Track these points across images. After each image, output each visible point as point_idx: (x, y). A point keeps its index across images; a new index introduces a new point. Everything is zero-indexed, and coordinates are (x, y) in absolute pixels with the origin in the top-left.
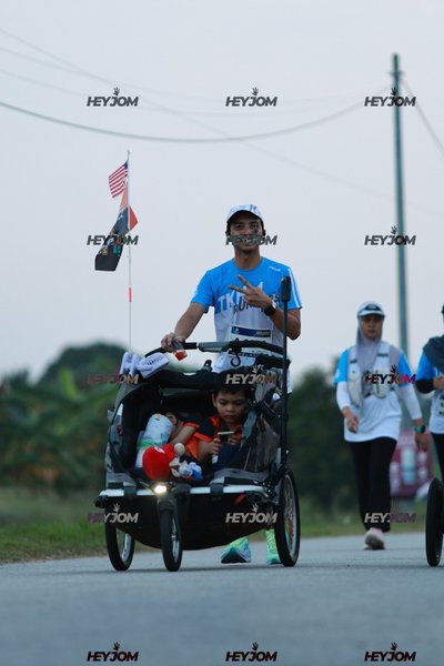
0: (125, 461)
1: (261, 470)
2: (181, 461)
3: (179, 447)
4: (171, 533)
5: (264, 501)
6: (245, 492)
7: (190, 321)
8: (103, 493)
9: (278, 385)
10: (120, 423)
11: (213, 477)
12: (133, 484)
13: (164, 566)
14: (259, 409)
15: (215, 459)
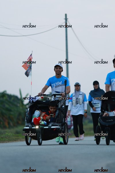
0: (29, 121)
1: (59, 123)
2: (42, 121)
3: (41, 118)
4: (40, 137)
5: (60, 130)
6: (56, 128)
7: (45, 89)
8: (24, 128)
9: (64, 104)
10: (28, 112)
11: (49, 125)
12: (31, 126)
13: (38, 144)
14: (59, 109)
15: (49, 120)
